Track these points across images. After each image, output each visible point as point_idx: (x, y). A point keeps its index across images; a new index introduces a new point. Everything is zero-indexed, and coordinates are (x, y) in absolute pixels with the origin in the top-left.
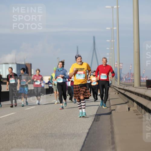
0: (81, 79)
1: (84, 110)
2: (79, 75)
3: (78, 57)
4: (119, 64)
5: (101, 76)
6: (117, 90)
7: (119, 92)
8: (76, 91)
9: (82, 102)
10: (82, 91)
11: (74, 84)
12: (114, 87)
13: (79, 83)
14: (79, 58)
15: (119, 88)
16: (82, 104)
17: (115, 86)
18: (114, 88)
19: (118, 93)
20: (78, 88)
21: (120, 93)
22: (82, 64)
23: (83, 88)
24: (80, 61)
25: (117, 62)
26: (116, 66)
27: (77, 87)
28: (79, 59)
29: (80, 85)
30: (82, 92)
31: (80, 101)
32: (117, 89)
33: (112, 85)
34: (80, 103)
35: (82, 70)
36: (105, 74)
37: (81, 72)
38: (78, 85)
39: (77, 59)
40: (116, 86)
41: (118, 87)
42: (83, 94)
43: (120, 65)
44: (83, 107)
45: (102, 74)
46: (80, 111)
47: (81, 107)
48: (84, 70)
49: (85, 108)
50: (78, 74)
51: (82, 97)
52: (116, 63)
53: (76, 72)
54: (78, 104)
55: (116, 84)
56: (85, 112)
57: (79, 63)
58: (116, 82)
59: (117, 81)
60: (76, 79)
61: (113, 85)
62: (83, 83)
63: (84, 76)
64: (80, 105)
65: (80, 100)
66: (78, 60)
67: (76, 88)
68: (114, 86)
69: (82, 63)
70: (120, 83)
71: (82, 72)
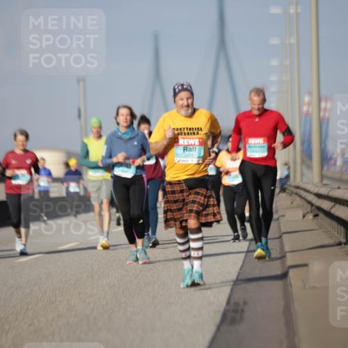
0: (190, 162)
1: (197, 264)
2: (186, 148)
3: (180, 91)
4: (320, 101)
5: (247, 146)
6: (312, 205)
7: (319, 209)
8: (176, 202)
9: (192, 236)
10: (194, 202)
11: (168, 178)
12: (298, 191)
13: (183, 177)
14: (184, 95)
15: (319, 196)
16: (193, 245)
17: (302, 185)
18: (301, 197)
19: (316, 216)
20: (182, 191)
21: (321, 215)
22: (191, 116)
23: (197, 194)
24: (186, 104)
25: (310, 93)
26: (305, 109)
27: (177, 188)
28: (182, 99)
29: (185, 181)
30: (195, 207)
31: (185, 235)
32: (311, 198)
33: (291, 182)
34: (186, 240)
35: (194, 134)
36: (260, 141)
37: (191, 142)
38: (179, 182)
39: (177, 98)
40: (308, 187)
41: (315, 190)
42: (198, 213)
43: (323, 105)
44: (196, 255)
45: (252, 141)
46: (186, 264)
47: (187, 253)
48: (200, 132)
49: (200, 258)
50: (182, 148)
51: (192, 223)
52: (307, 99)
53: (173, 142)
54: (180, 244)
55: (305, 180)
56: (200, 271)
57: (183, 112)
58: (306, 171)
59: (310, 167)
60: (176, 161)
61: (293, 184)
62: (196, 176)
63: (202, 154)
64: (186, 247)
65: (185, 232)
66: (181, 102)
67: (173, 192)
68: (298, 187)
69: (195, 111)
70: (322, 177)
71: (195, 141)
